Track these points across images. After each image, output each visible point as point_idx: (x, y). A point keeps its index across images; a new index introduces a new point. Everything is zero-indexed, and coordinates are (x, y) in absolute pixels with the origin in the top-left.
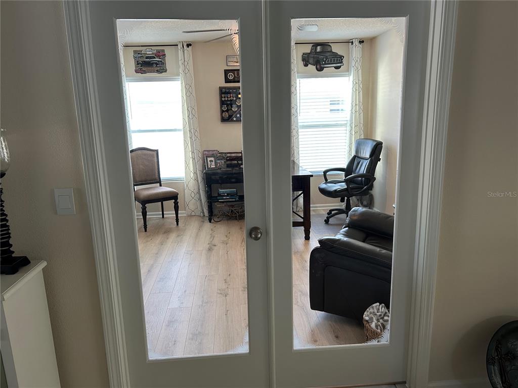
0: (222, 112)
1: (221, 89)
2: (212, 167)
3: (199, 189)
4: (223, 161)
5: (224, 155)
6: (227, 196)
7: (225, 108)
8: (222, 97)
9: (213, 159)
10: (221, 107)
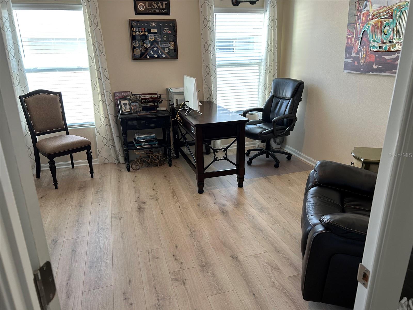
0: (134, 48)
1: (131, 22)
2: (126, 111)
3: (112, 135)
4: (137, 104)
5: (138, 97)
6: (147, 141)
7: (137, 44)
8: (133, 32)
9: (126, 102)
10: (132, 43)
